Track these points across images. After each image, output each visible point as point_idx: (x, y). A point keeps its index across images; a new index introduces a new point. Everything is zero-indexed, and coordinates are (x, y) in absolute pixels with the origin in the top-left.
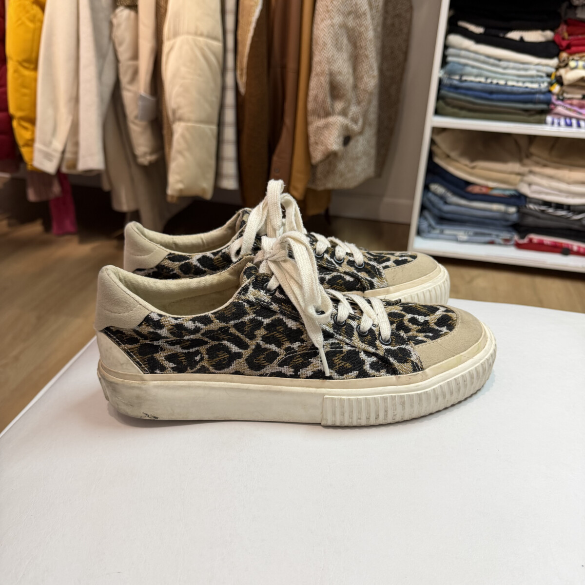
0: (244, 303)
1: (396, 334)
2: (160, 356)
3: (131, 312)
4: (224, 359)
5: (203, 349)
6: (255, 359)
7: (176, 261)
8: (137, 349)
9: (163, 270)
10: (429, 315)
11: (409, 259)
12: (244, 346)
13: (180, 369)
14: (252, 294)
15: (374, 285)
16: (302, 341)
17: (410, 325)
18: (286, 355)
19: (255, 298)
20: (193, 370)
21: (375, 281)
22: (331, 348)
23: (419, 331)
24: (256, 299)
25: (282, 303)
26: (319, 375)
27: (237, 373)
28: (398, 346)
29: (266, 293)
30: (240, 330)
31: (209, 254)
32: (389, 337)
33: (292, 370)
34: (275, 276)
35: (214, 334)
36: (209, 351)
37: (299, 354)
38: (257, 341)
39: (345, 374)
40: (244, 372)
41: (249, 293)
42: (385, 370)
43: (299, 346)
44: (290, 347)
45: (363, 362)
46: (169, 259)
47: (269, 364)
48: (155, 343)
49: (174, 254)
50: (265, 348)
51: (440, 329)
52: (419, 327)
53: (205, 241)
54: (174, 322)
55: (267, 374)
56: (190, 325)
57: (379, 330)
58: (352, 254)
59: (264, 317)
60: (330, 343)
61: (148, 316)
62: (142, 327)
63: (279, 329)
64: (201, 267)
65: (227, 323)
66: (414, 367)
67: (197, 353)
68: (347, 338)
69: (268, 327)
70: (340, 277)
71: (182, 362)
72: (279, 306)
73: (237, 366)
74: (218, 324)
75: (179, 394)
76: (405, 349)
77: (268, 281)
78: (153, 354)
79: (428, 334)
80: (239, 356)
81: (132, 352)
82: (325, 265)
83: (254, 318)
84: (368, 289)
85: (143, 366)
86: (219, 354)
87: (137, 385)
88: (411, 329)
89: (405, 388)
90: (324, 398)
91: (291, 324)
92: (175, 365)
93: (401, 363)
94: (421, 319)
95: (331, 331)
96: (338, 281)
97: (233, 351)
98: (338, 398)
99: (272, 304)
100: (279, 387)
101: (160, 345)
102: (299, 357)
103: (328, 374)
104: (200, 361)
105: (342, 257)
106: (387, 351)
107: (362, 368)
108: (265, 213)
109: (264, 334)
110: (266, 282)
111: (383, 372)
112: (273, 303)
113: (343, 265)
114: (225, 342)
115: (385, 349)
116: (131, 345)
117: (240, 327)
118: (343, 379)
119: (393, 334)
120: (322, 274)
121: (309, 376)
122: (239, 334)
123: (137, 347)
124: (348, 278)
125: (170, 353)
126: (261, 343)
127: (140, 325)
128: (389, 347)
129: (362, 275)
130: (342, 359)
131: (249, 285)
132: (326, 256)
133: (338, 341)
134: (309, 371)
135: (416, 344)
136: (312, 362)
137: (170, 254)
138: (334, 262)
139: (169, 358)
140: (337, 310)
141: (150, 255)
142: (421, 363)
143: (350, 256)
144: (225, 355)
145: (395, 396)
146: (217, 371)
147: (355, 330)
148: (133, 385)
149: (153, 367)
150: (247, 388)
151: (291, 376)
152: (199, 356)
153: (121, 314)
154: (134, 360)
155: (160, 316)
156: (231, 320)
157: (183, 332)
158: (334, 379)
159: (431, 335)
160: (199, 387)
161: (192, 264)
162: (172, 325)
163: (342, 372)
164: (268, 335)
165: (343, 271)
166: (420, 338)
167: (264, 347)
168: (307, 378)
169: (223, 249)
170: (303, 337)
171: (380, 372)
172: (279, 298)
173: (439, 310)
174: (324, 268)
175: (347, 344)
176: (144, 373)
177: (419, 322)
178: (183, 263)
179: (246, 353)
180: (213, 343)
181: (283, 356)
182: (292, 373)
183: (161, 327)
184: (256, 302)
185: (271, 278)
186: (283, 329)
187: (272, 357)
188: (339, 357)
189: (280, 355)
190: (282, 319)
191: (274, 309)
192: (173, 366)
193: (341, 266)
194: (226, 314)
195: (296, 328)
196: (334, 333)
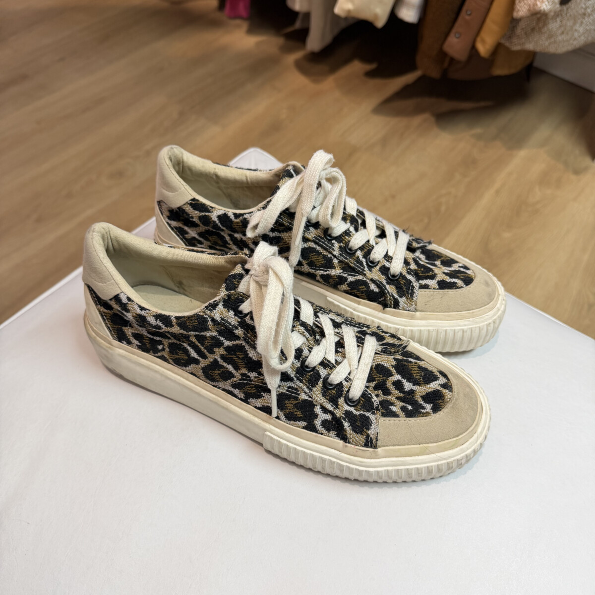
0: (208, 319)
1: (367, 396)
2: (128, 331)
3: (105, 284)
4: (183, 359)
5: (166, 342)
6: (211, 371)
7: (197, 210)
8: (109, 315)
9: (183, 214)
10: (419, 384)
11: (459, 282)
12: (202, 355)
13: (144, 348)
14: (220, 313)
15: (399, 305)
17: (392, 388)
18: (240, 380)
19: (221, 317)
20: (155, 355)
21: (402, 301)
22: (287, 391)
23: (398, 398)
24: (222, 319)
25: (249, 331)
26: (267, 410)
27: (193, 374)
28: (362, 412)
29: (235, 315)
30: (200, 341)
31: (231, 213)
32: (358, 398)
33: (243, 395)
34: (251, 300)
35: (175, 335)
36: (171, 346)
37: (253, 384)
38: (216, 357)
39: (293, 420)
40: (199, 376)
41: (216, 311)
42: (336, 433)
43: (255, 377)
44: (246, 374)
45: (316, 416)
46: (191, 204)
47: (222, 381)
49: (198, 200)
50: (223, 366)
51: (425, 405)
52: (401, 395)
53: (249, 180)
54: (139, 311)
55: (220, 387)
56: (152, 321)
57: (350, 387)
58: (392, 258)
59: (226, 339)
60: (288, 386)
61: (118, 295)
62: (112, 302)
63: (238, 355)
64: (219, 224)
65: (187, 332)
66: (367, 440)
67: (160, 343)
68: (308, 387)
69: (227, 349)
70: (365, 283)
71: (146, 345)
72: (244, 333)
73: (194, 369)
74: (178, 330)
75: (138, 369)
76: (368, 418)
77: (243, 302)
78: (122, 326)
79: (407, 405)
80: (197, 362)
81: (106, 316)
82: (352, 265)
83: (216, 336)
84: (390, 307)
85: (113, 333)
86: (179, 353)
88: (391, 393)
89: (349, 459)
90: (264, 433)
91: (252, 354)
92: (140, 344)
93: (355, 432)
94: (408, 386)
95: (293, 375)
96: (360, 287)
97: (192, 355)
98: (276, 440)
99: (237, 329)
100: (228, 404)
101: (129, 321)
102: (253, 387)
103: (275, 413)
104: (161, 350)
105: (377, 260)
106: (348, 413)
107: (313, 421)
108: (299, 191)
109: (222, 353)
110: (239, 303)
111: (333, 433)
112: (239, 328)
113: (374, 270)
114: (185, 345)
115: (346, 411)
116: (106, 309)
117: (201, 339)
118: (289, 424)
119: (364, 395)
120: (346, 273)
121: (258, 406)
122: (199, 345)
124: (373, 287)
125: (136, 332)
126: (219, 360)
127: (111, 300)
128: (352, 409)
129: (391, 289)
130: (296, 406)
131: (220, 302)
132: (359, 254)
133: (297, 387)
134: (259, 403)
135: (383, 415)
136: (264, 397)
137: (194, 200)
138: (365, 263)
139: (137, 336)
140: (310, 352)
141: (173, 194)
142: (377, 440)
143: (387, 261)
144: (184, 356)
145: (334, 462)
146: (176, 365)
147: (321, 380)
149: (121, 337)
150: (198, 391)
151: (241, 399)
152: (162, 346)
153: (97, 283)
154: (106, 324)
155: (129, 299)
156: (193, 331)
157: (145, 324)
158: (281, 420)
159: (410, 408)
160: (156, 372)
161: (211, 218)
162: (136, 314)
163: (290, 417)
164: (227, 356)
165: (371, 277)
166: (394, 409)
167: (221, 364)
168: (255, 407)
169: (245, 214)
170: (260, 370)
171: (329, 432)
172: (247, 323)
173: (437, 382)
174: (350, 267)
175: (305, 393)
176: (113, 339)
177: (404, 389)
178: (203, 214)
179: (204, 363)
180: (175, 341)
181: (238, 380)
182: (242, 397)
183: (128, 311)
184: (221, 322)
185: (247, 299)
186: (243, 356)
187: (227, 376)
188: (293, 402)
189: (235, 377)
190: (245, 346)
191: (237, 334)
192: (139, 344)
193: (370, 270)
194: (187, 324)
195: (256, 360)
196: (294, 378)
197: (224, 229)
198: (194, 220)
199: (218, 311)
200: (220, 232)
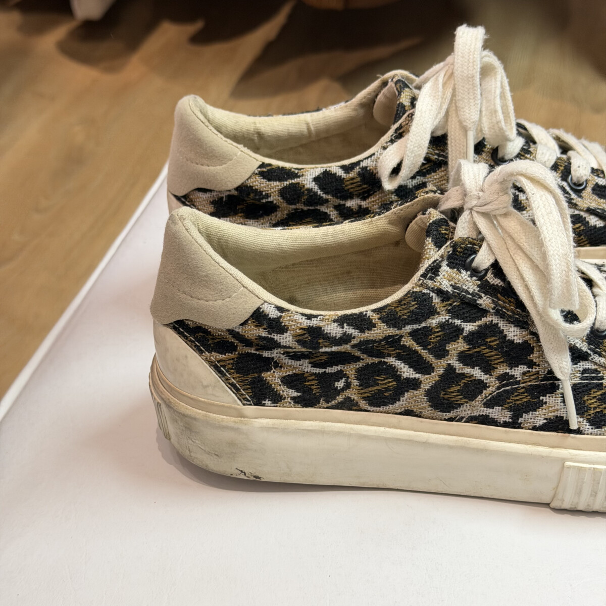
0: (432, 294)
2: (273, 377)
3: (228, 299)
4: (387, 390)
5: (350, 370)
6: (443, 393)
7: (275, 180)
8: (231, 361)
9: (249, 194)
12: (424, 368)
13: (307, 400)
14: (447, 278)
16: (531, 364)
18: (498, 388)
19: (451, 285)
20: (330, 404)
22: (582, 379)
24: (454, 287)
25: (499, 295)
26: (559, 425)
27: (408, 413)
29: (471, 276)
30: (421, 341)
31: (335, 168)
33: (509, 414)
34: (489, 245)
35: (373, 346)
36: (360, 374)
37: (523, 388)
38: (449, 362)
39: (604, 426)
40: (421, 412)
41: (441, 276)
43: (524, 373)
44: (507, 374)
46: (262, 174)
47: (467, 402)
48: (266, 354)
49: (270, 165)
50: (463, 374)
54: (306, 323)
55: (462, 418)
56: (334, 330)
58: (603, 172)
59: (466, 320)
60: (581, 369)
61: (259, 309)
62: (247, 327)
63: (490, 342)
64: (319, 192)
65: (400, 329)
67: (340, 375)
69: (471, 338)
70: (579, 219)
71: (312, 390)
72: (493, 300)
73: (409, 402)
74: (383, 331)
77: (475, 252)
78: (261, 372)
80: (414, 384)
83: (448, 321)
85: (243, 391)
86: (378, 380)
87: (231, 424)
90: (563, 466)
91: (514, 334)
92: (299, 394)
95: (585, 347)
97: (405, 375)
98: (590, 469)
99: (481, 297)
101: (273, 358)
102: (523, 393)
103: (574, 425)
104: (343, 390)
105: (585, 178)
109: (463, 349)
110: (470, 255)
112: (483, 295)
113: (584, 194)
114: (391, 360)
116: (222, 354)
117: (420, 336)
118: (600, 435)
121: (538, 425)
122: (419, 348)
123: (233, 359)
124: (593, 221)
125: (290, 373)
126: (457, 365)
127: (244, 323)
130: (602, 399)
131: (441, 262)
133: (596, 367)
134: (539, 417)
136: (546, 403)
137: (263, 165)
138: (567, 189)
139: (289, 381)
141: (224, 166)
143: (598, 176)
144: (389, 382)
146: (373, 408)
148: (224, 424)
149: (260, 394)
151: (506, 425)
152: (343, 380)
153: (211, 303)
154: (227, 381)
155: (281, 309)
156: (408, 324)
157: (320, 341)
158: (584, 434)
161: (303, 186)
162: (302, 329)
163: (599, 422)
164: (471, 352)
165: (586, 206)
167: (460, 372)
168: (535, 428)
169: (362, 161)
170: (534, 357)
172: (493, 284)
176: (244, 405)
178: (286, 183)
179: (428, 381)
180: (370, 360)
181: (494, 389)
182: (508, 420)
183: (282, 330)
184: (454, 292)
185: (480, 247)
186: (498, 342)
187: (474, 389)
188: (595, 395)
189: (489, 387)
190: (498, 324)
191: (483, 306)
192: (296, 394)
193: (580, 197)
194: (399, 314)
195: (521, 341)
196: (589, 352)
197: (329, 197)
198: (270, 199)
199: (444, 275)
200: (318, 208)
